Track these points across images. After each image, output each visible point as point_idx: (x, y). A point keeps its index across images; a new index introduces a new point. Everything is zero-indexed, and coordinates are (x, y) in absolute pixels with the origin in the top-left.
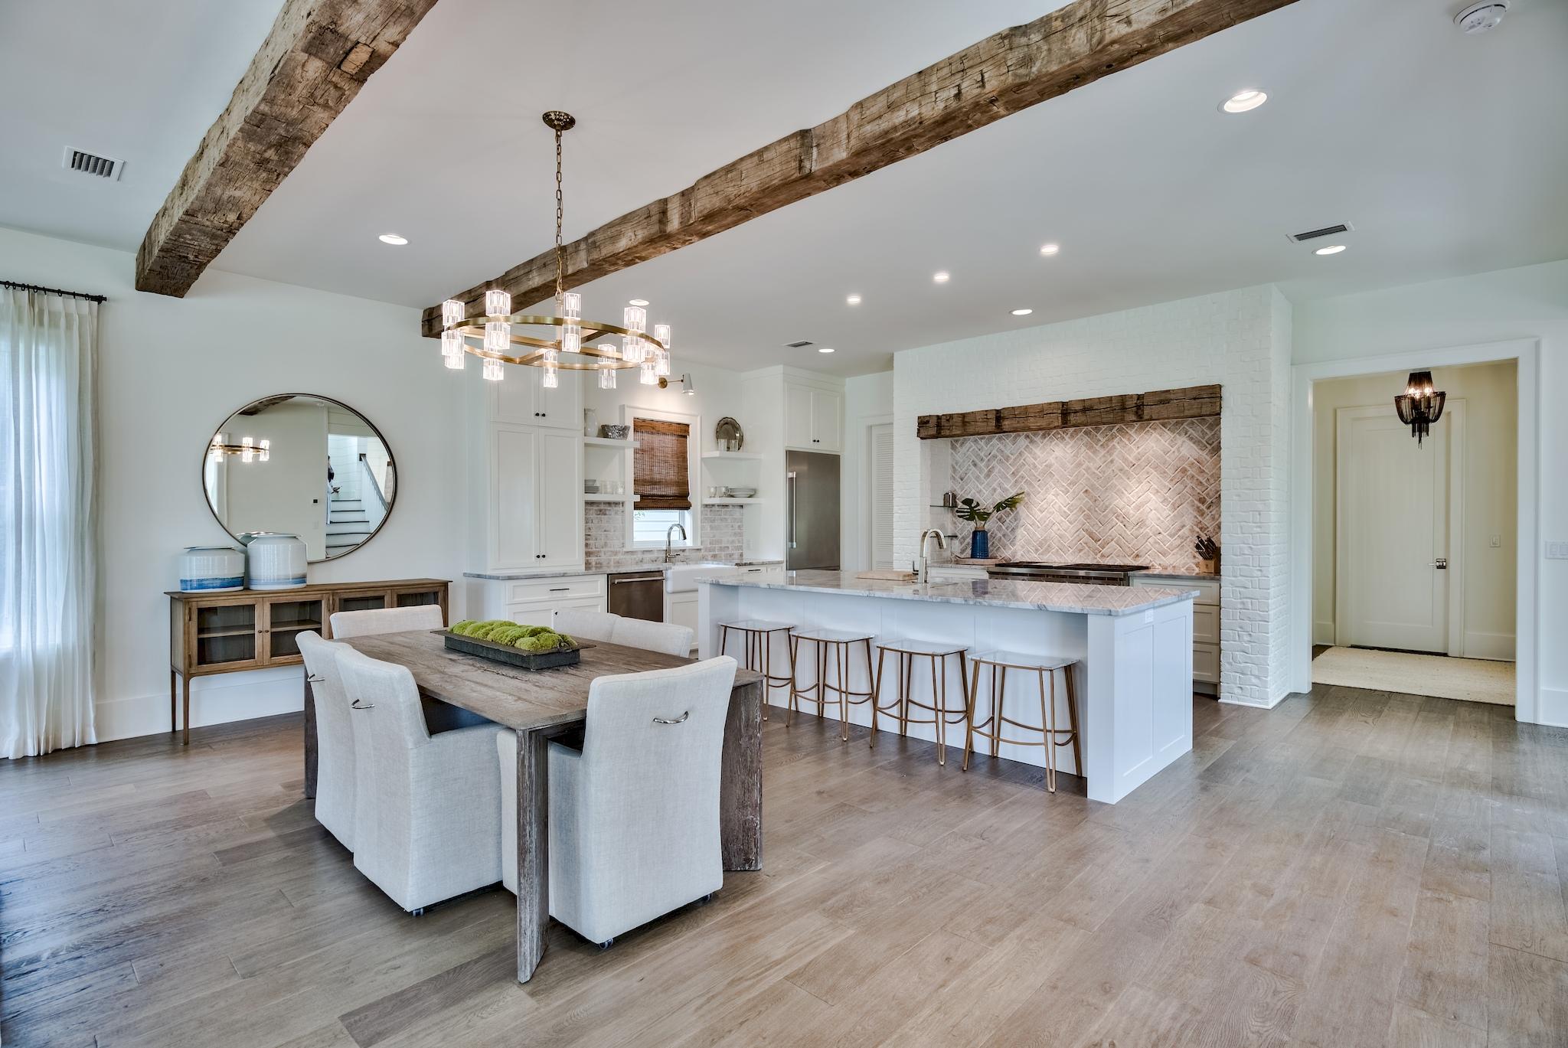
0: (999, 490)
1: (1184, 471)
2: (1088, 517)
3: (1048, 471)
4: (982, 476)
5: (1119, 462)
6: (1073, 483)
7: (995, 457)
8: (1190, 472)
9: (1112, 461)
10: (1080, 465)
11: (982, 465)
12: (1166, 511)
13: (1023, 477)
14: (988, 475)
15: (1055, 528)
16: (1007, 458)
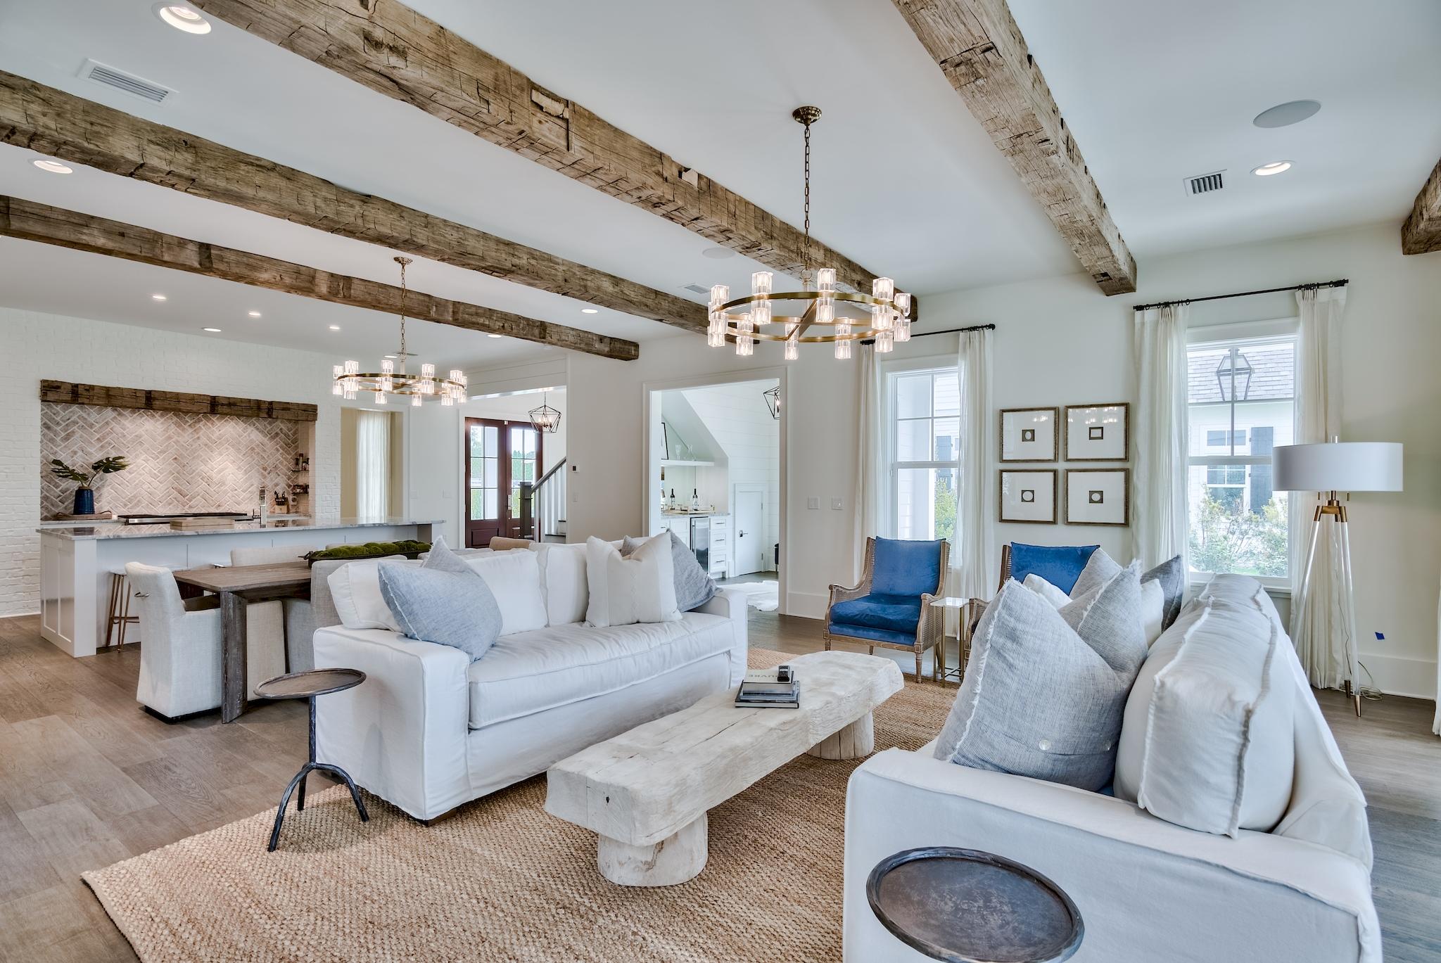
0: (80, 453)
1: (253, 449)
2: (176, 479)
3: (138, 440)
4: (58, 439)
5: (204, 439)
6: (162, 452)
7: (75, 423)
8: (257, 450)
9: (198, 438)
10: (170, 438)
11: (58, 429)
12: (240, 476)
13: (110, 444)
14: (67, 438)
15: (145, 487)
16: (91, 426)
